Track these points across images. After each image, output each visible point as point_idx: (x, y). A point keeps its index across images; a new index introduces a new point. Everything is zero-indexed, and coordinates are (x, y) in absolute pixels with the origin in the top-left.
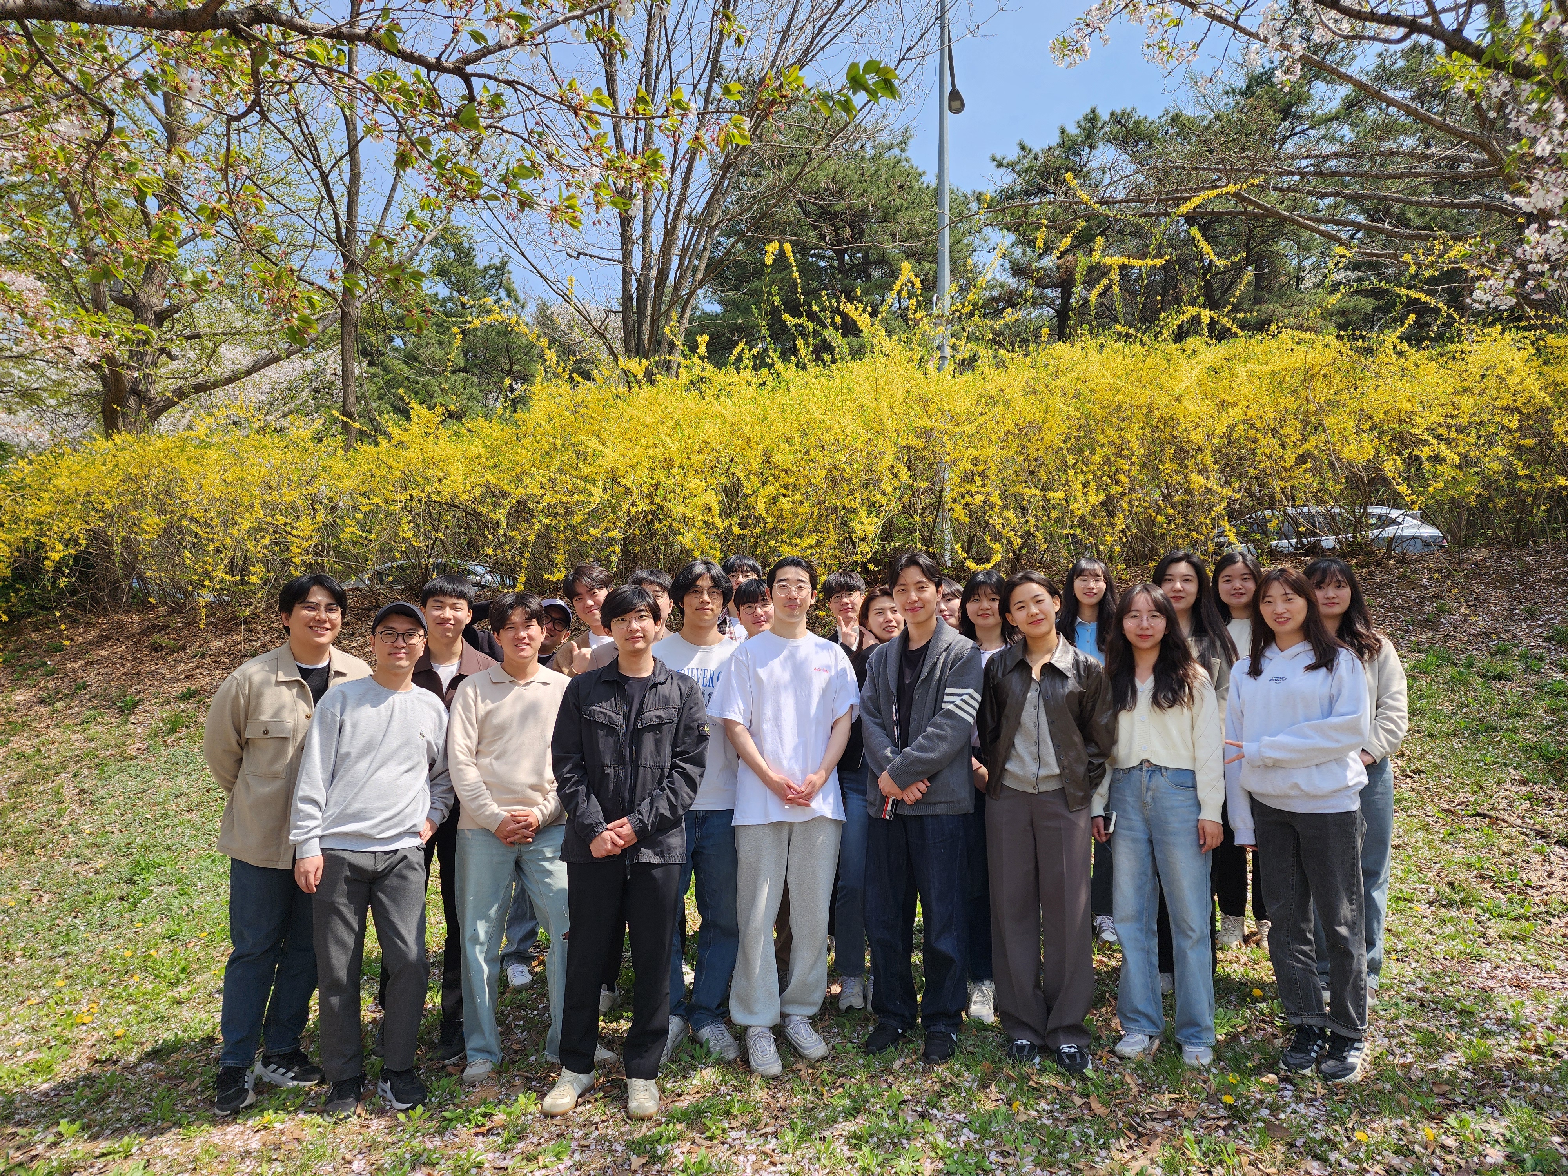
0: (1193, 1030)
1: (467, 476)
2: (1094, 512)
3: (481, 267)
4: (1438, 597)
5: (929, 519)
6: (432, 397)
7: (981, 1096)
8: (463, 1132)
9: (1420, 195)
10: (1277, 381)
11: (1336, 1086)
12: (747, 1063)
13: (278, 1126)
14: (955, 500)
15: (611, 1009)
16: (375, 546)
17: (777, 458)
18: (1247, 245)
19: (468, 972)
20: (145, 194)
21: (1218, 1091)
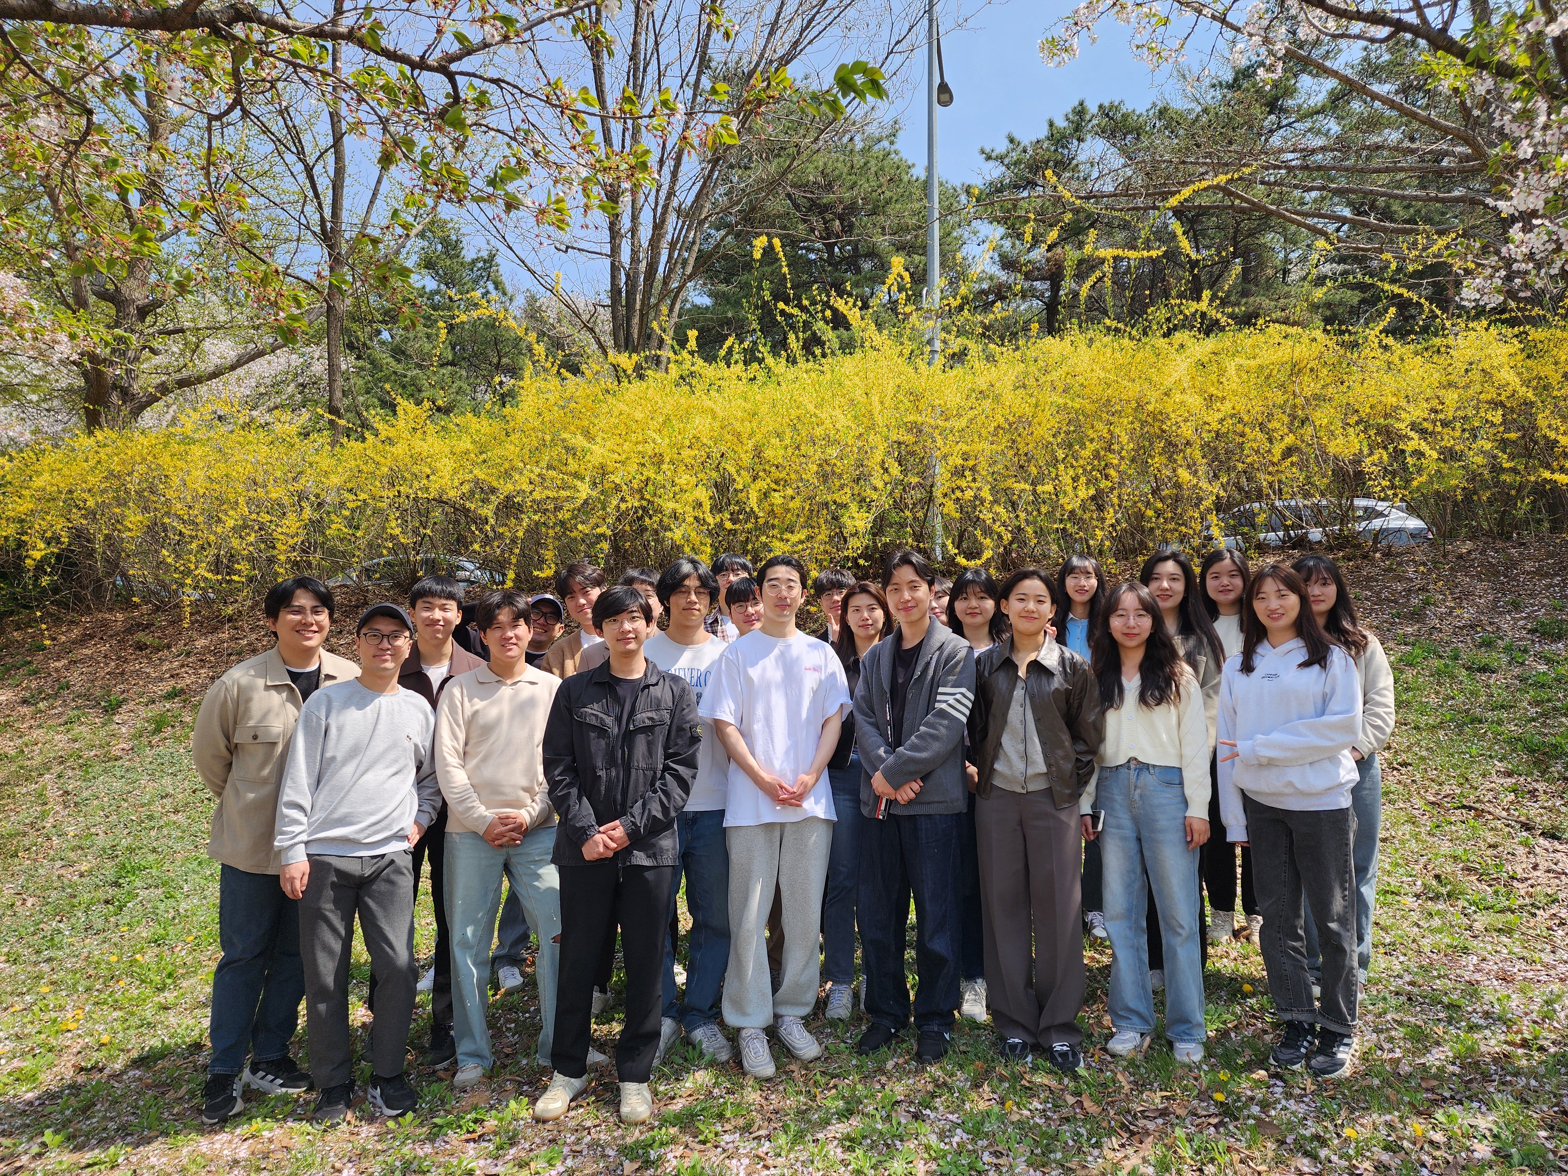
0: (1183, 1027)
1: (455, 471)
2: (1083, 507)
3: (468, 259)
4: (1424, 589)
5: (920, 514)
6: (420, 391)
7: (974, 1096)
8: (454, 1138)
9: (1404, 189)
10: (1265, 376)
11: (1326, 1081)
12: (739, 1064)
13: (266, 1134)
14: (945, 495)
15: (603, 1011)
16: (362, 543)
17: (769, 454)
18: (1234, 238)
19: (457, 976)
20: (127, 190)
21: (1209, 1088)
